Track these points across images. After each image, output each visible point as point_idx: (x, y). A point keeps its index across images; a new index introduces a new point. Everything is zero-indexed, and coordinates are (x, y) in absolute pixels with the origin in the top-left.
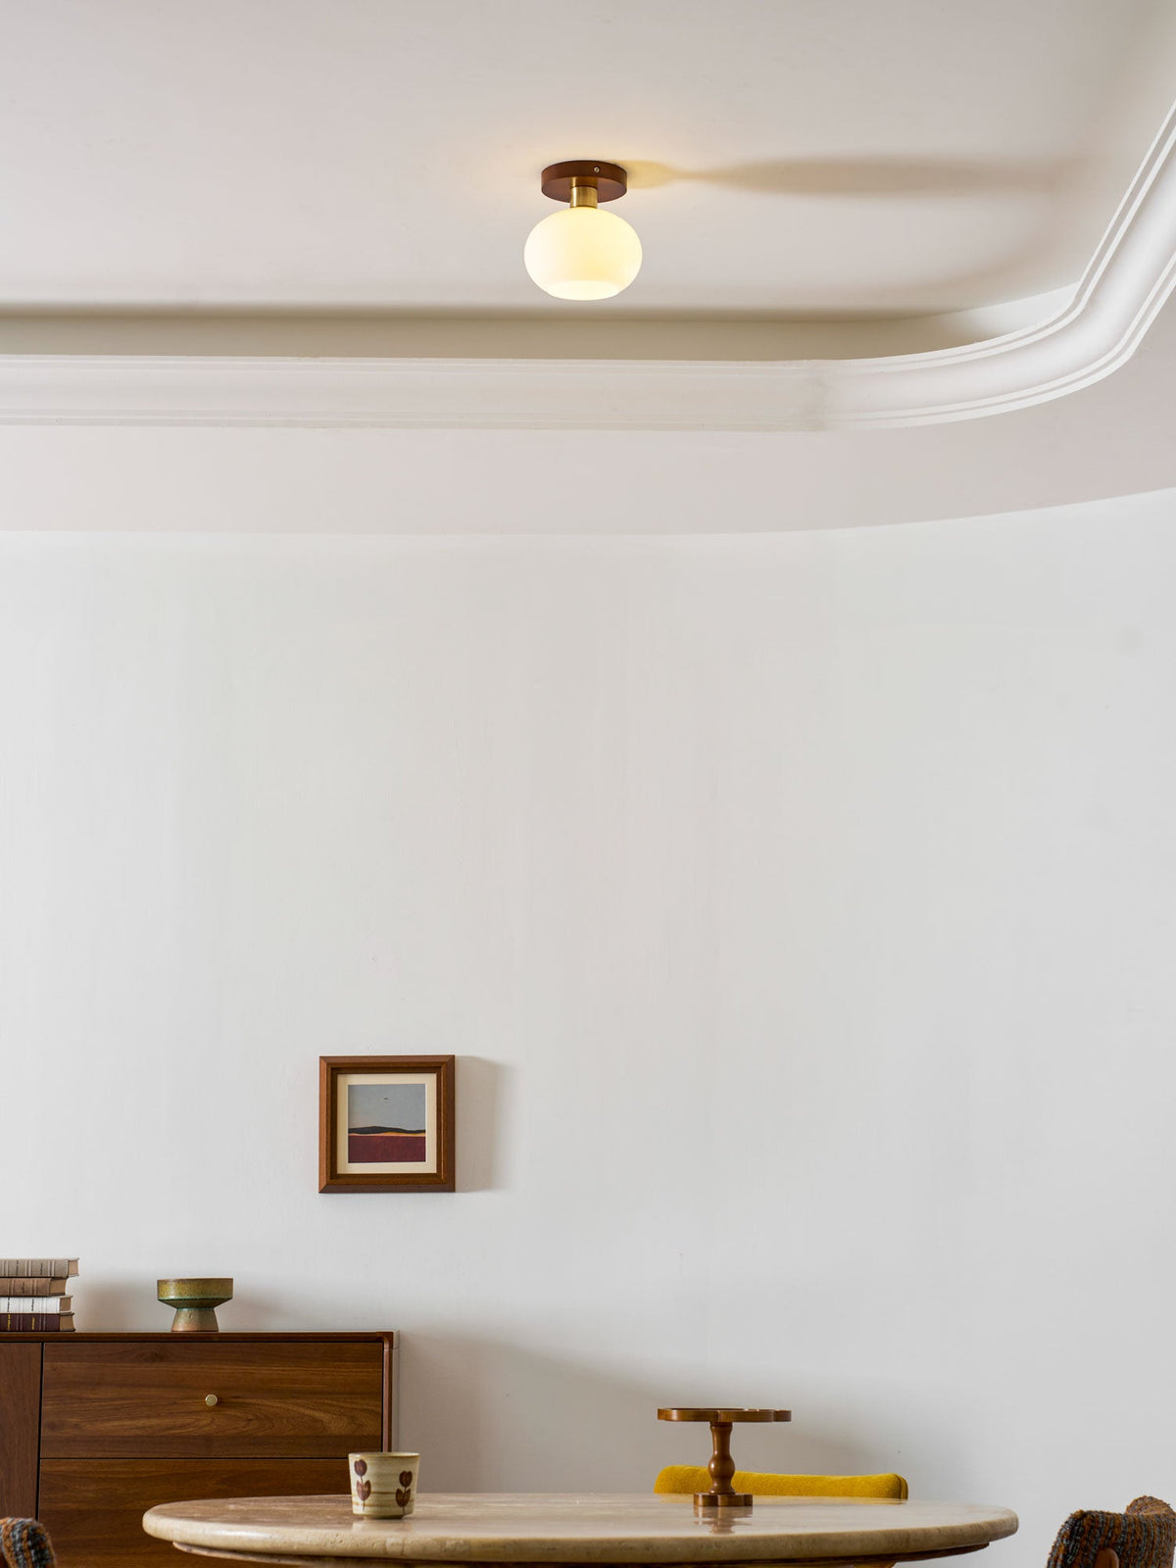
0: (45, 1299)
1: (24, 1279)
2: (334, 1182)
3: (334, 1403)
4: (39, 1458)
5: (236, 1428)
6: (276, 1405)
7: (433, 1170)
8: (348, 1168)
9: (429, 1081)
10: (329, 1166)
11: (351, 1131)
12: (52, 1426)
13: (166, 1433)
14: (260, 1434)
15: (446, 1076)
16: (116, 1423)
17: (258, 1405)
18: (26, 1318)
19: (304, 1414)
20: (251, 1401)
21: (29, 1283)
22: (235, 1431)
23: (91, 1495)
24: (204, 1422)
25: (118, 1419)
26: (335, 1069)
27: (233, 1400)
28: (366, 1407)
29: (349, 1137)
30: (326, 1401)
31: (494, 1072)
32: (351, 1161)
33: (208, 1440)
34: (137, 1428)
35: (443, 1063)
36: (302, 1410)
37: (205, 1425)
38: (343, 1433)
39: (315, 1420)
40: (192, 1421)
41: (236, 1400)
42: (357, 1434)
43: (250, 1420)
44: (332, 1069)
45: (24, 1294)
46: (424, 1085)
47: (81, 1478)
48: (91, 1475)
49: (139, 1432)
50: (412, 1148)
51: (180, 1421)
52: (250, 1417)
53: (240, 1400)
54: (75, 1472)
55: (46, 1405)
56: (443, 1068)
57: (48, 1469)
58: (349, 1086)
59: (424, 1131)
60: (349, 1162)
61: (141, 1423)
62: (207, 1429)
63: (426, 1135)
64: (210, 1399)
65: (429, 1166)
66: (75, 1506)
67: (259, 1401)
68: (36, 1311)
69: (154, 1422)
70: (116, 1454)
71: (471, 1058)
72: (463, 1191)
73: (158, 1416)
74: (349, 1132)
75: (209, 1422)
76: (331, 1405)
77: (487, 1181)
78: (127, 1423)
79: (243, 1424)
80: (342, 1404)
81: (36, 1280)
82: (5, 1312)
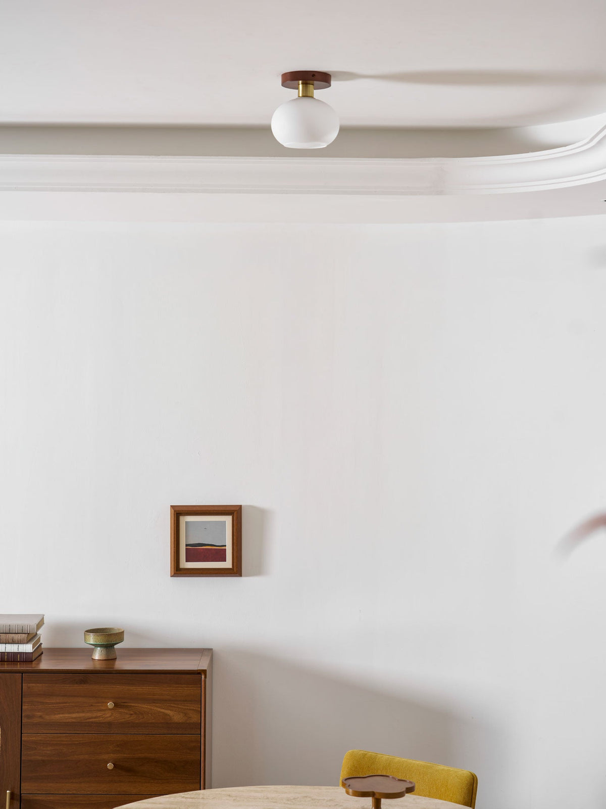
0: (25, 645)
1: (13, 635)
2: (178, 571)
3: (176, 706)
4: (21, 733)
5: (124, 719)
6: (145, 707)
7: (230, 566)
8: (185, 565)
9: (228, 520)
10: (175, 565)
11: (187, 545)
12: (28, 717)
13: (88, 721)
14: (137, 721)
15: (237, 518)
16: (61, 716)
17: (136, 706)
18: (15, 654)
19: (160, 711)
20: (132, 704)
21: (16, 637)
22: (124, 720)
23: (48, 752)
24: (108, 715)
25: (63, 714)
26: (179, 513)
27: (122, 704)
28: (192, 708)
29: (186, 548)
30: (172, 705)
31: (262, 514)
32: (187, 561)
33: (110, 724)
34: (72, 718)
35: (235, 511)
36: (159, 710)
37: (107, 717)
38: (181, 721)
39: (166, 715)
40: (100, 714)
41: (124, 704)
42: (188, 722)
43: (132, 714)
44: (177, 513)
45: (13, 642)
46: (225, 522)
47: (43, 743)
48: (48, 742)
49: (74, 720)
50: (219, 555)
51: (95, 715)
52: (132, 713)
53: (126, 704)
54: (41, 740)
55: (25, 706)
56: (235, 512)
57: (26, 739)
58: (186, 522)
59: (225, 546)
60: (186, 561)
61: (74, 715)
62: (109, 719)
63: (227, 548)
64: (110, 705)
65: (228, 564)
66: (40, 758)
67: (136, 705)
68: (20, 651)
69: (81, 715)
70: (62, 731)
71: (250, 506)
72: (246, 576)
73: (83, 712)
74: (186, 546)
75: (110, 715)
76: (174, 707)
77: (259, 571)
78: (67, 715)
79: (128, 716)
80: (180, 706)
81: (19, 635)
82: (4, 651)
